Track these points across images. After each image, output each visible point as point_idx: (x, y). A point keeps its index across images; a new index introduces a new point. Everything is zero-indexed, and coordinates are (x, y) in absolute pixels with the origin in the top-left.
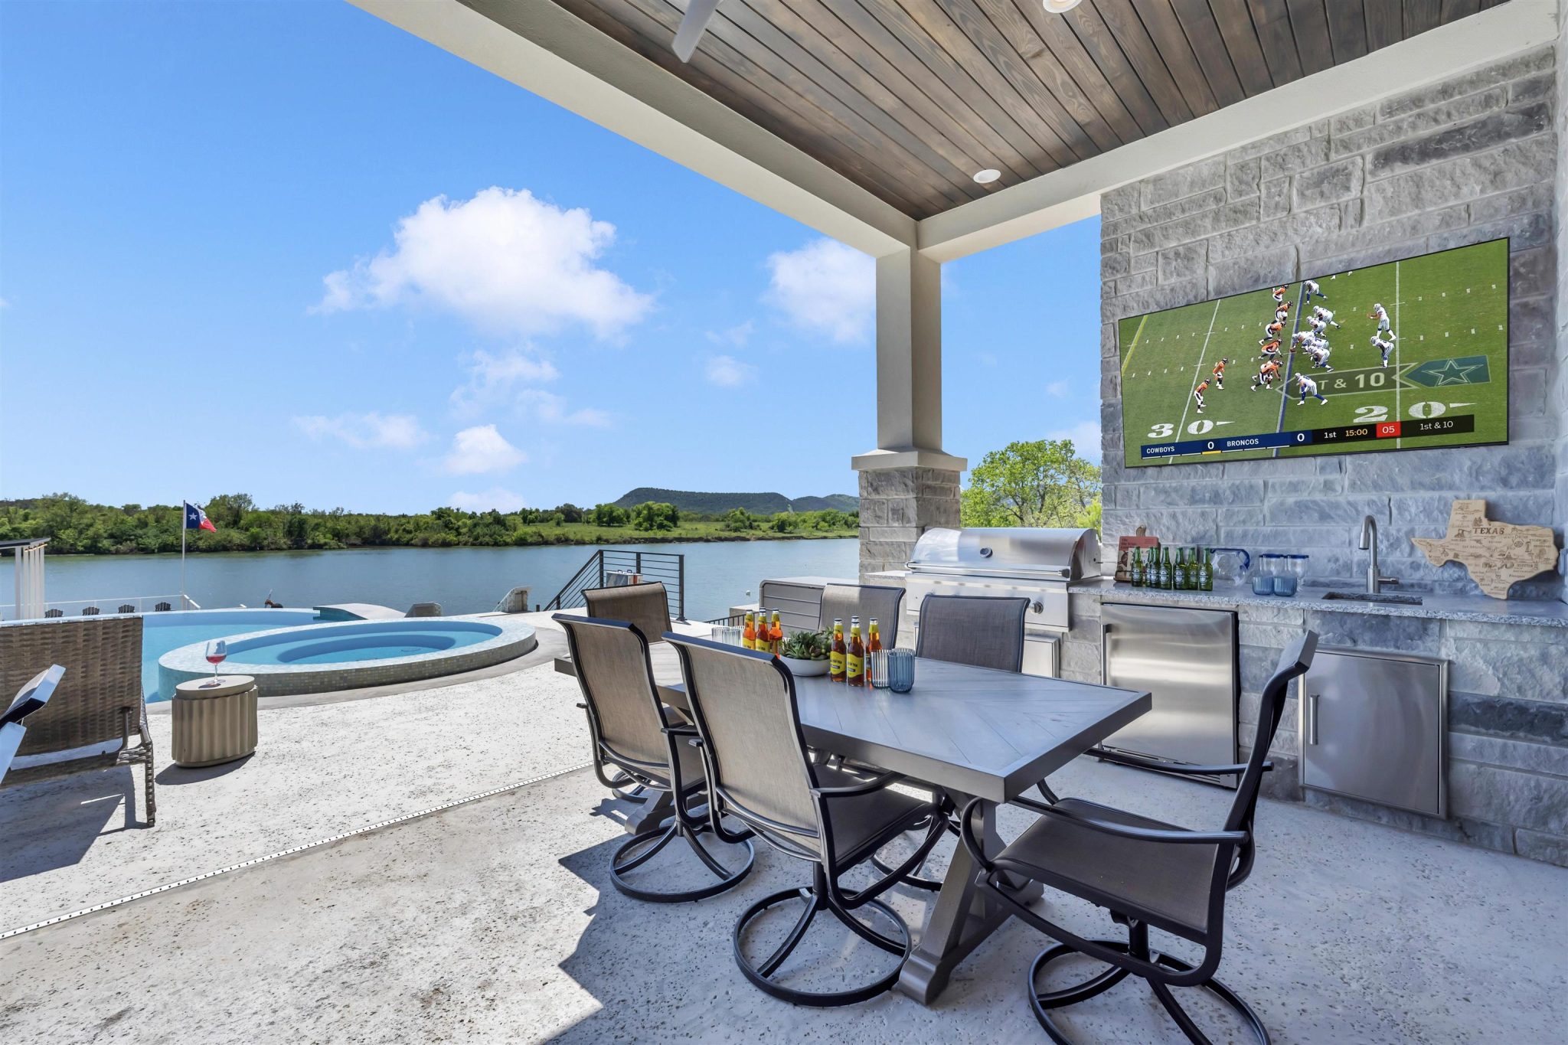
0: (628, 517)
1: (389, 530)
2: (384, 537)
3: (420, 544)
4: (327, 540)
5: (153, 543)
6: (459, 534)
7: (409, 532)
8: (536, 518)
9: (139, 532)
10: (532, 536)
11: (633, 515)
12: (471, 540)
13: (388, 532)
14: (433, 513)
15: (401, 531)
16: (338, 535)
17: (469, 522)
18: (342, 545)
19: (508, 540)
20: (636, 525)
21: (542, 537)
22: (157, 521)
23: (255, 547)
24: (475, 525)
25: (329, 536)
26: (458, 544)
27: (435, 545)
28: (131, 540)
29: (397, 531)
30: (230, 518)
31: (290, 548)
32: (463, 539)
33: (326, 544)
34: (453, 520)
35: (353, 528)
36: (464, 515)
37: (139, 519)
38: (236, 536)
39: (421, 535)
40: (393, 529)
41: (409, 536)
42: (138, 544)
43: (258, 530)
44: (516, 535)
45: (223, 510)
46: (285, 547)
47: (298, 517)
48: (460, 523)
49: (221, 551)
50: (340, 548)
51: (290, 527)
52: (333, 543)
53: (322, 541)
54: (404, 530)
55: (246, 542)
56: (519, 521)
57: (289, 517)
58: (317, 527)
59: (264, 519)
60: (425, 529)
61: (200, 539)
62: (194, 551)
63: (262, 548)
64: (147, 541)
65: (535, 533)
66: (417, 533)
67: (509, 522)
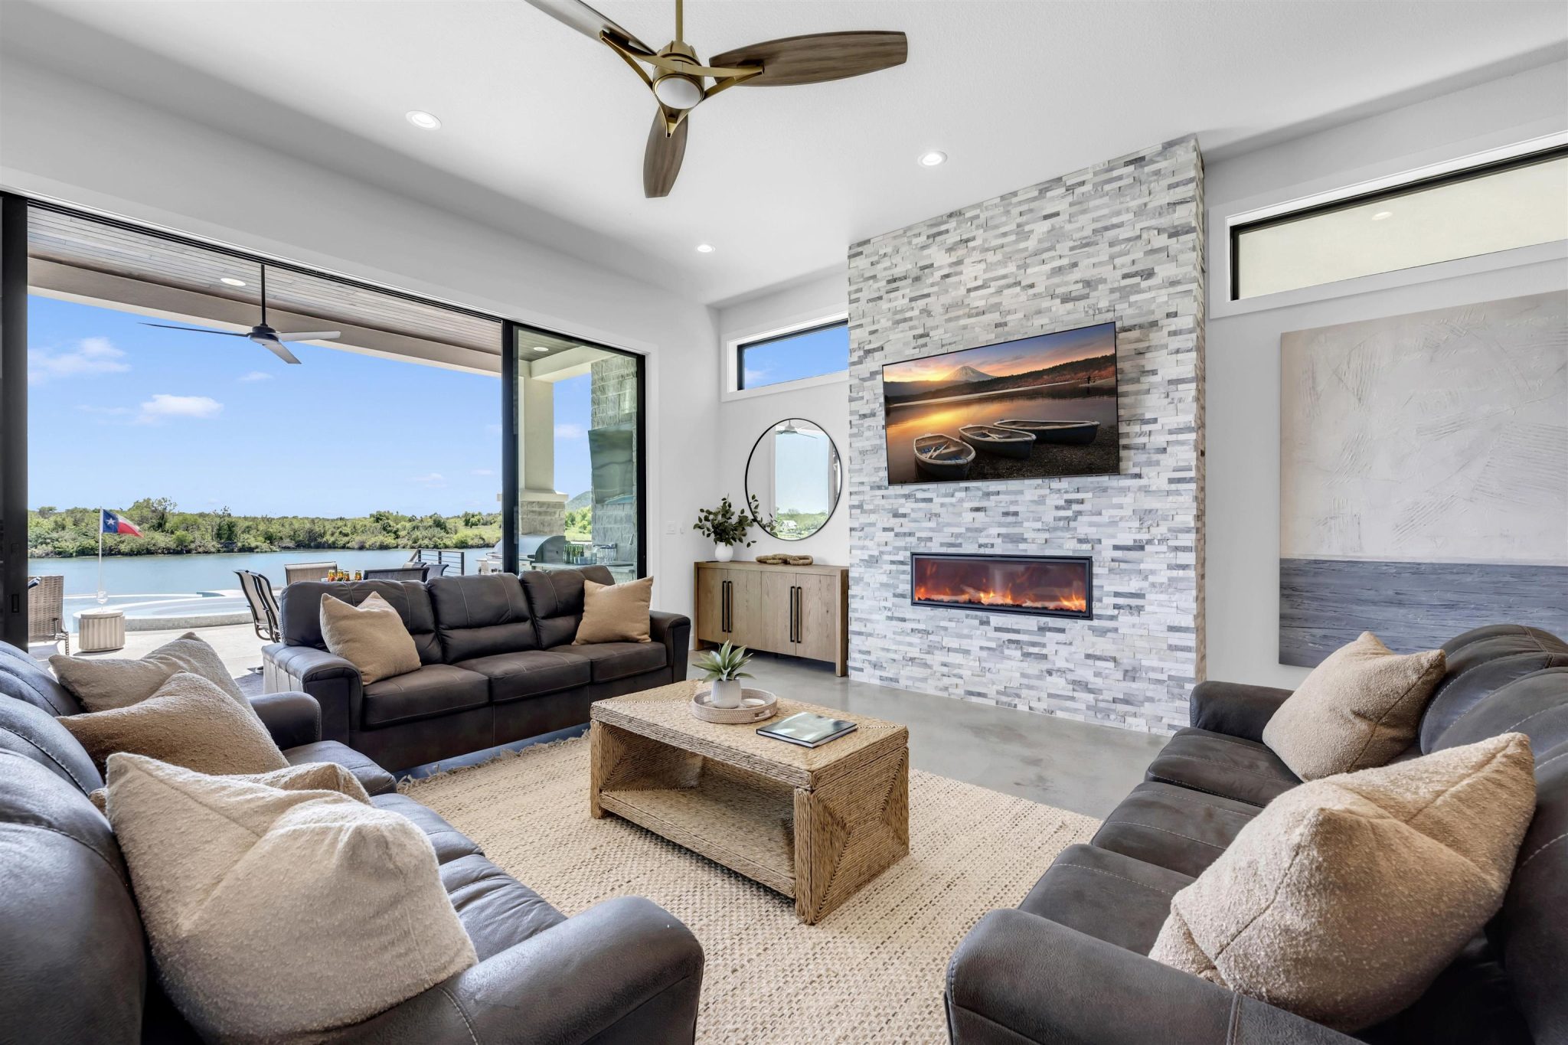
0: (573, 520)
1: (325, 533)
2: (319, 540)
3: (356, 547)
4: (258, 544)
5: (71, 546)
6: (397, 537)
7: (346, 535)
8: (479, 521)
9: (55, 535)
10: (472, 539)
11: (578, 518)
12: (410, 543)
13: (322, 535)
14: (372, 516)
15: (337, 534)
16: (270, 538)
17: (408, 525)
18: (274, 548)
19: (448, 543)
20: (580, 527)
21: (483, 539)
22: (75, 524)
23: (182, 550)
24: (415, 528)
25: (261, 539)
26: (397, 547)
27: (372, 548)
28: (47, 544)
29: (333, 534)
30: (155, 521)
31: (219, 551)
32: (401, 542)
33: (257, 547)
34: (392, 523)
35: (287, 531)
36: (403, 518)
37: (56, 522)
38: (161, 539)
39: (357, 539)
40: (330, 532)
41: (346, 539)
42: (55, 548)
43: (184, 533)
44: (455, 538)
45: (146, 513)
46: (213, 550)
47: (227, 519)
48: (399, 526)
49: (144, 554)
50: (272, 551)
51: (219, 530)
52: (265, 546)
53: (253, 545)
54: (341, 532)
55: (173, 545)
56: (461, 523)
57: (218, 520)
58: (248, 530)
59: (190, 523)
60: (363, 532)
61: (123, 542)
62: (115, 554)
63: (189, 552)
64: (63, 544)
65: (476, 536)
66: (354, 536)
67: (450, 525)
